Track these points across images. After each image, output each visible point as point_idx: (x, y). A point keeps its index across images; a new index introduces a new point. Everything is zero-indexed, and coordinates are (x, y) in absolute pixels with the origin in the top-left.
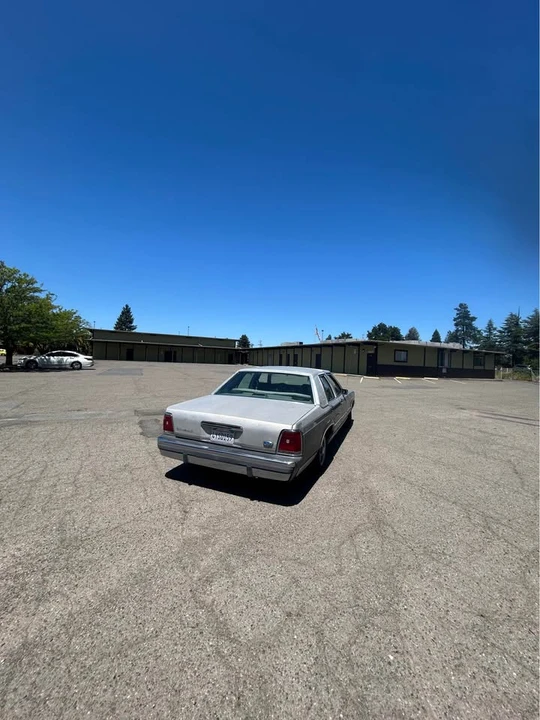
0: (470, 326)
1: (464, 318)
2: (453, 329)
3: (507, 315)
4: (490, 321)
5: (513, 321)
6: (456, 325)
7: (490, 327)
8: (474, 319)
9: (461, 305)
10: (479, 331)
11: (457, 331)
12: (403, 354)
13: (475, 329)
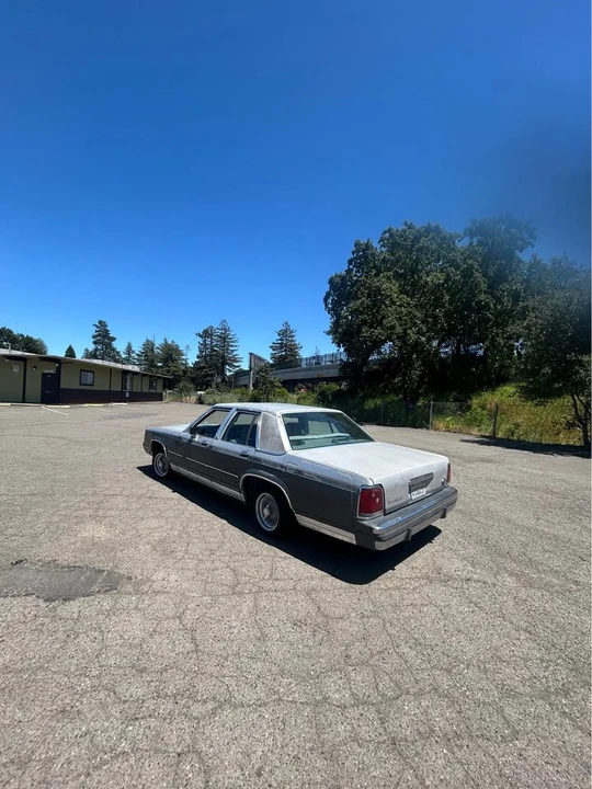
0: (109, 346)
1: (103, 337)
2: (91, 347)
3: (144, 341)
4: (129, 344)
5: (149, 346)
6: (95, 343)
7: (129, 350)
8: (114, 339)
9: (100, 322)
10: (118, 353)
11: (96, 350)
12: (90, 375)
13: (114, 350)
